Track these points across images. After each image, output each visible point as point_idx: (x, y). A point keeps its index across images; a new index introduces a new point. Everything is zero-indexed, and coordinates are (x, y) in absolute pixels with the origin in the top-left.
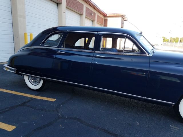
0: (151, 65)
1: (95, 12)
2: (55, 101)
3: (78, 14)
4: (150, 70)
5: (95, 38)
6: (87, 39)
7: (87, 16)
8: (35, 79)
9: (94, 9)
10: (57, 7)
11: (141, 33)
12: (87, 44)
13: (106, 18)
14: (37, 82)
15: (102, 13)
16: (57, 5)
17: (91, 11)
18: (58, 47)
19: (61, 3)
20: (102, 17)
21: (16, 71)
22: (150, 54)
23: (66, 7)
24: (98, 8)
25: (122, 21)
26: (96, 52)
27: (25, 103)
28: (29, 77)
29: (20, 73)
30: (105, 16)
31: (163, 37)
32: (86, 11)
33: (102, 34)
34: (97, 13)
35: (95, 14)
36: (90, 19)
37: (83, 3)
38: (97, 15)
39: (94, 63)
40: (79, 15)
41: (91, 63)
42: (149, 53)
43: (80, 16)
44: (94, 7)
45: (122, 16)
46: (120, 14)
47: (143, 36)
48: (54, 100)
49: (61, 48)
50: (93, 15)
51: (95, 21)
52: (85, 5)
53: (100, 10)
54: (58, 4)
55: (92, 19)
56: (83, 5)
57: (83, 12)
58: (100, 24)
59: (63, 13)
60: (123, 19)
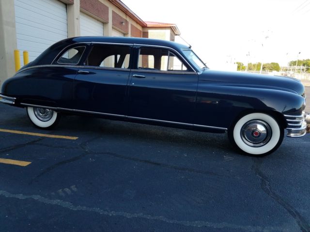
0: (199, 85)
1: (128, 19)
2: (77, 139)
4: (198, 91)
5: (130, 56)
6: (119, 56)
7: (114, 27)
8: (44, 112)
9: (126, 14)
10: (65, 9)
11: (190, 47)
12: (118, 64)
13: (146, 30)
14: (48, 116)
15: (138, 21)
16: (65, 6)
17: (121, 18)
18: (79, 65)
19: (72, 4)
20: (140, 28)
21: (16, 101)
22: (199, 72)
23: (81, 11)
24: (132, 14)
25: (171, 35)
26: (133, 70)
27: (35, 141)
28: (35, 109)
29: (21, 103)
30: (144, 26)
31: (237, 63)
32: (113, 17)
33: (139, 47)
34: (131, 22)
36: (120, 31)
37: (107, 4)
38: (131, 25)
39: (131, 85)
40: (101, 23)
41: (127, 85)
42: (197, 71)
44: (126, 12)
45: (171, 28)
46: (168, 24)
47: (192, 51)
48: (75, 138)
49: (83, 65)
50: (124, 24)
51: (128, 34)
52: (111, 9)
53: (136, 16)
54: (67, 5)
55: (123, 32)
56: (107, 8)
57: (108, 19)
59: (75, 19)
60: (172, 33)
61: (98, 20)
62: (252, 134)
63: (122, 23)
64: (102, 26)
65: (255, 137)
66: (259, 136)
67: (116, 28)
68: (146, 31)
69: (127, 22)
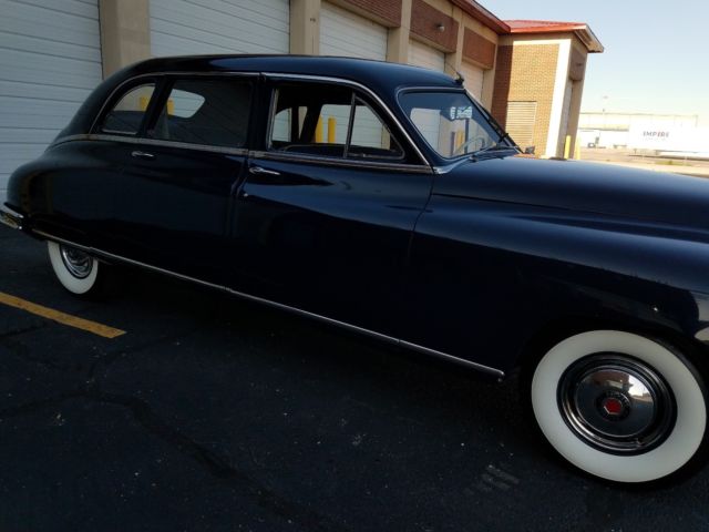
1: (458, 16)
2: (116, 337)
3: (376, 26)
7: (416, 36)
9: (453, 3)
20: (490, 36)
24: (466, 3)
25: (574, 50)
29: (33, 230)
30: (504, 32)
34: (465, 23)
35: (457, 23)
38: (466, 29)
43: (388, 33)
45: (573, 34)
46: (566, 24)
50: (443, 28)
51: (455, 52)
53: (484, 12)
55: (443, 48)
57: (399, 18)
58: (482, 65)
59: (308, 22)
60: (579, 47)
61: (374, 22)
62: (599, 405)
63: (440, 26)
64: (385, 37)
65: (610, 417)
66: (622, 417)
67: (420, 38)
68: (506, 43)
69: (452, 23)
